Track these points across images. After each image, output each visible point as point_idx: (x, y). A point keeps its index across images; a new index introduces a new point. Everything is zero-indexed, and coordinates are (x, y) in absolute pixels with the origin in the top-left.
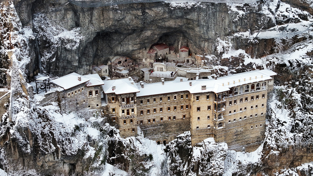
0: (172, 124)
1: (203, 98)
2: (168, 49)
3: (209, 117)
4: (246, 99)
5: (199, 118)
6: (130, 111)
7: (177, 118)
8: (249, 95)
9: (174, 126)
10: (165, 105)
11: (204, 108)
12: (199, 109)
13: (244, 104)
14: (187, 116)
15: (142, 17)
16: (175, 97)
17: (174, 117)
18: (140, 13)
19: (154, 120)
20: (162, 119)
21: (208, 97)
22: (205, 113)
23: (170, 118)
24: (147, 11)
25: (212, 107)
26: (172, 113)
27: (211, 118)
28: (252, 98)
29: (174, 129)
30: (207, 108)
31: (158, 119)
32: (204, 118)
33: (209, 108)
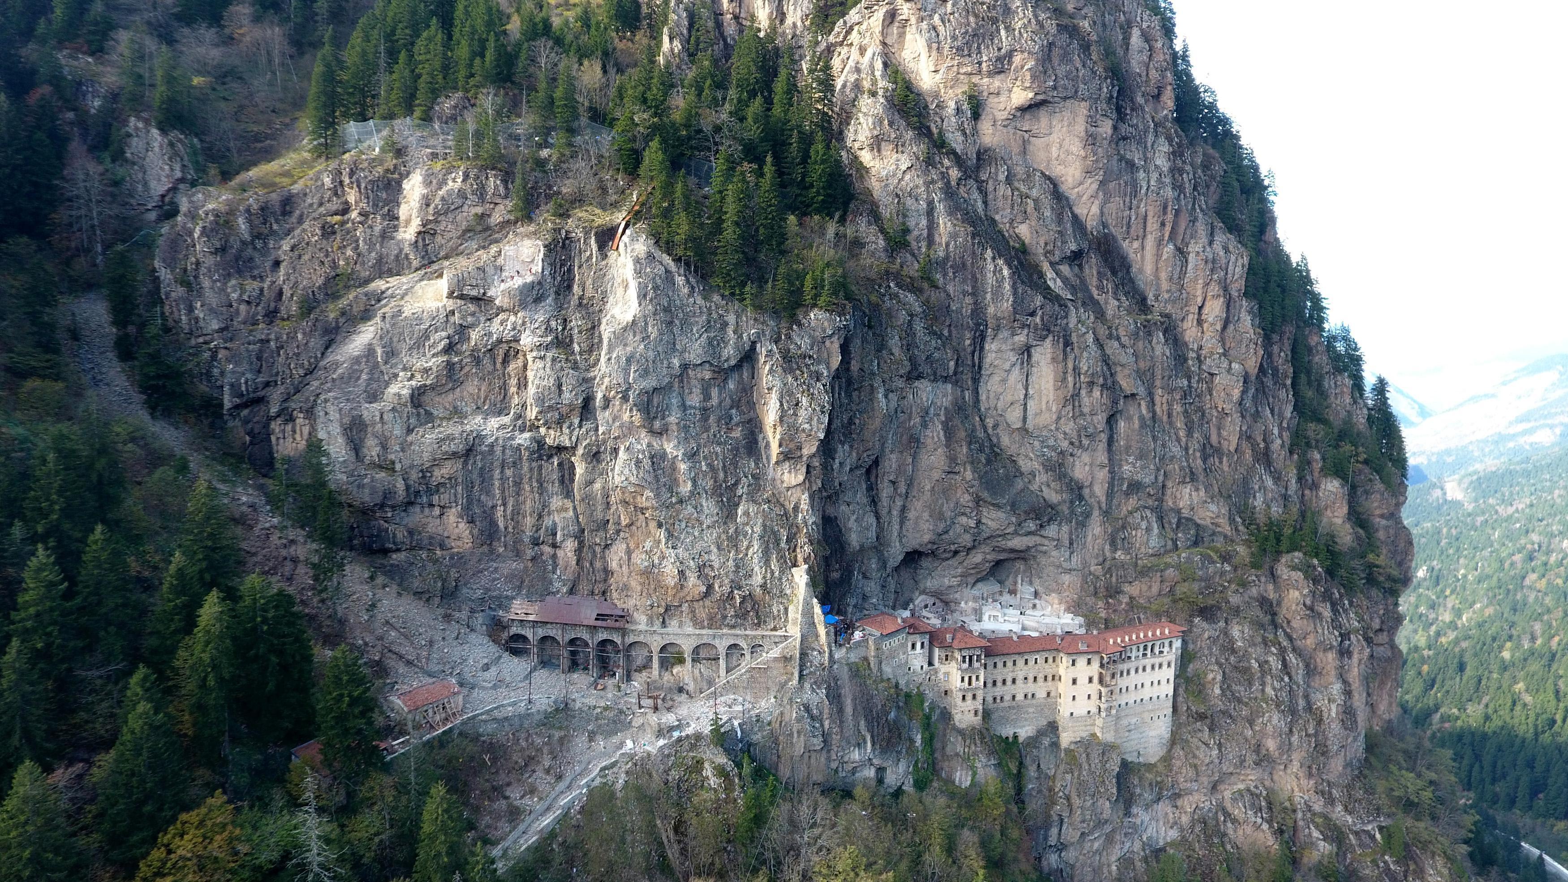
0: (1029, 706)
1: (1081, 663)
2: (999, 585)
3: (1089, 696)
4: (1144, 669)
5: (1074, 698)
6: (974, 678)
7: (1037, 696)
8: (1148, 662)
9: (1031, 710)
11: (1083, 680)
12: (1074, 682)
13: (1141, 677)
14: (1052, 694)
16: (1036, 660)
17: (1033, 695)
19: (1002, 699)
20: (1014, 697)
21: (1089, 661)
22: (1084, 688)
23: (1026, 696)
25: (1096, 679)
26: (1031, 687)
27: (1093, 698)
28: (1153, 667)
29: (1031, 715)
30: (1087, 680)
31: (1007, 698)
32: (1082, 699)
33: (1091, 680)
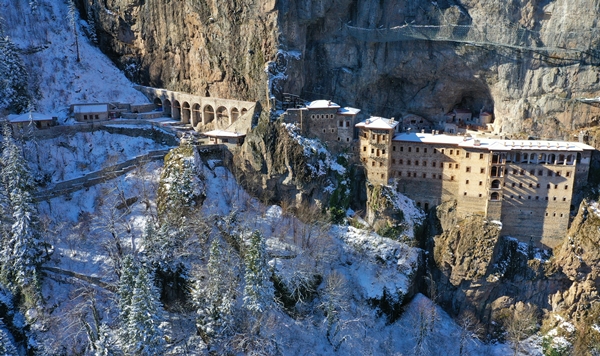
0: (437, 184)
1: (474, 156)
2: (470, 115)
3: (481, 183)
4: (541, 172)
5: (467, 182)
6: (381, 152)
7: (443, 178)
9: (438, 187)
10: (430, 158)
11: (476, 170)
12: (468, 169)
15: (430, 62)
16: (443, 150)
17: (440, 177)
18: (426, 56)
19: (415, 175)
20: (425, 175)
21: (481, 157)
22: (476, 177)
23: (434, 176)
24: (435, 54)
25: (487, 171)
26: (438, 170)
27: (484, 184)
29: (439, 191)
30: (479, 171)
31: (419, 174)
32: (474, 184)
33: (482, 171)
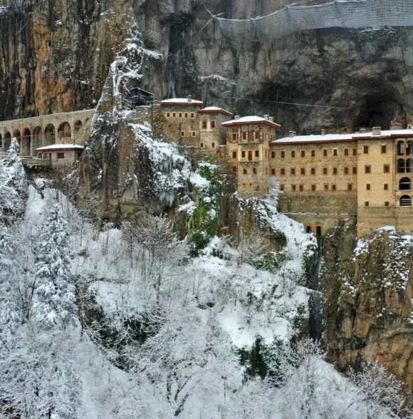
0: (330, 197)
1: (375, 150)
3: (386, 187)
7: (338, 187)
9: (333, 202)
10: (319, 164)
12: (368, 169)
14: (354, 187)
15: (321, 59)
16: (335, 151)
17: (334, 187)
18: (315, 52)
21: (384, 150)
23: (326, 187)
24: (326, 48)
25: (392, 168)
26: (331, 179)
29: (333, 207)
32: (377, 188)
33: (386, 169)
